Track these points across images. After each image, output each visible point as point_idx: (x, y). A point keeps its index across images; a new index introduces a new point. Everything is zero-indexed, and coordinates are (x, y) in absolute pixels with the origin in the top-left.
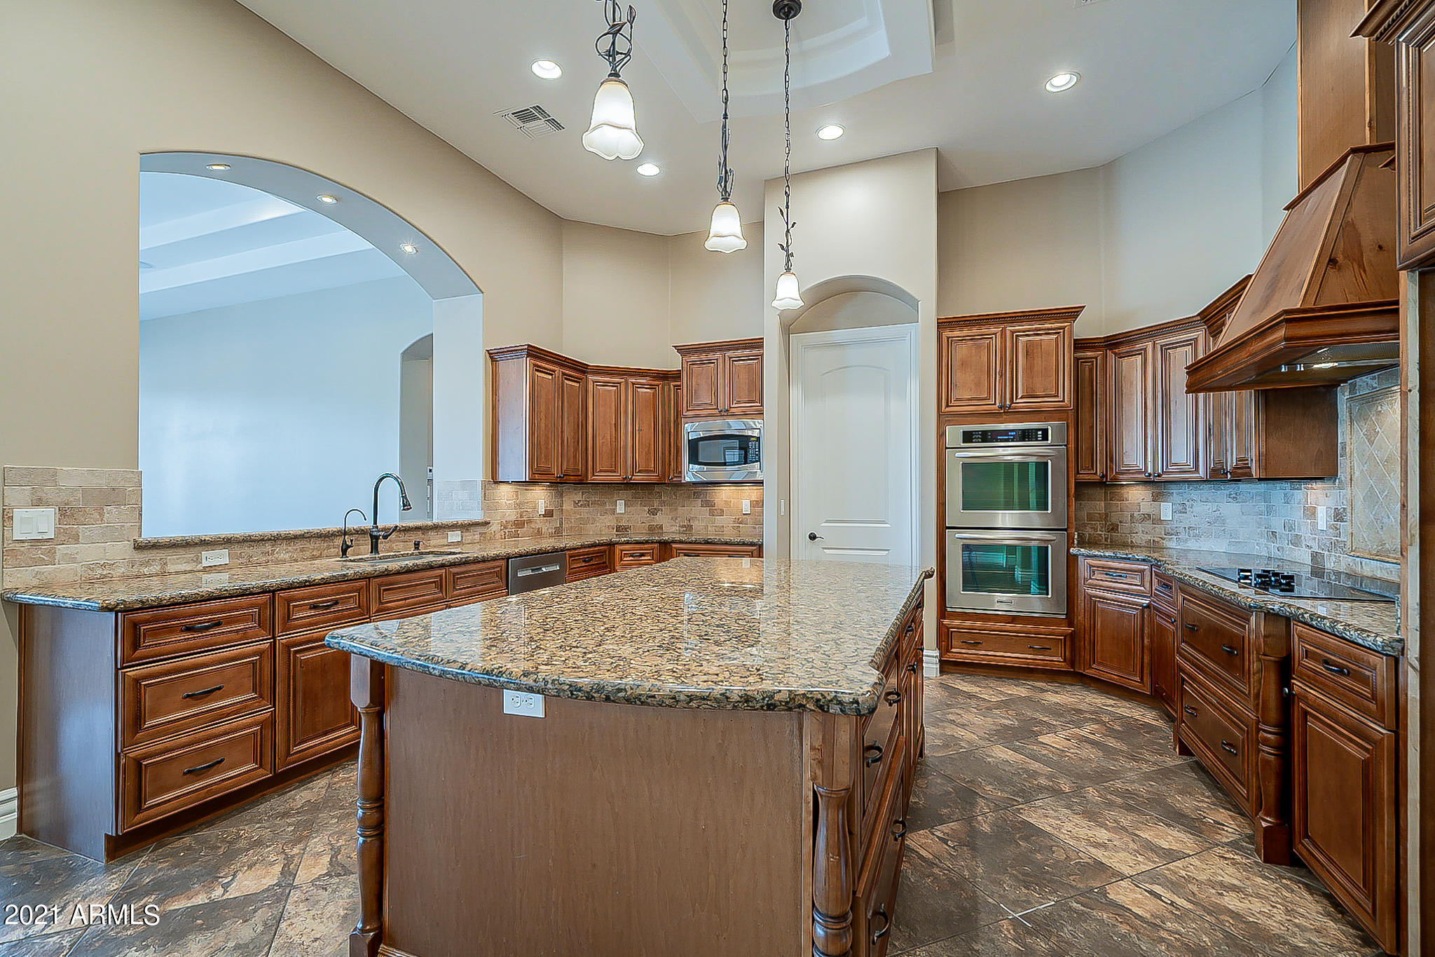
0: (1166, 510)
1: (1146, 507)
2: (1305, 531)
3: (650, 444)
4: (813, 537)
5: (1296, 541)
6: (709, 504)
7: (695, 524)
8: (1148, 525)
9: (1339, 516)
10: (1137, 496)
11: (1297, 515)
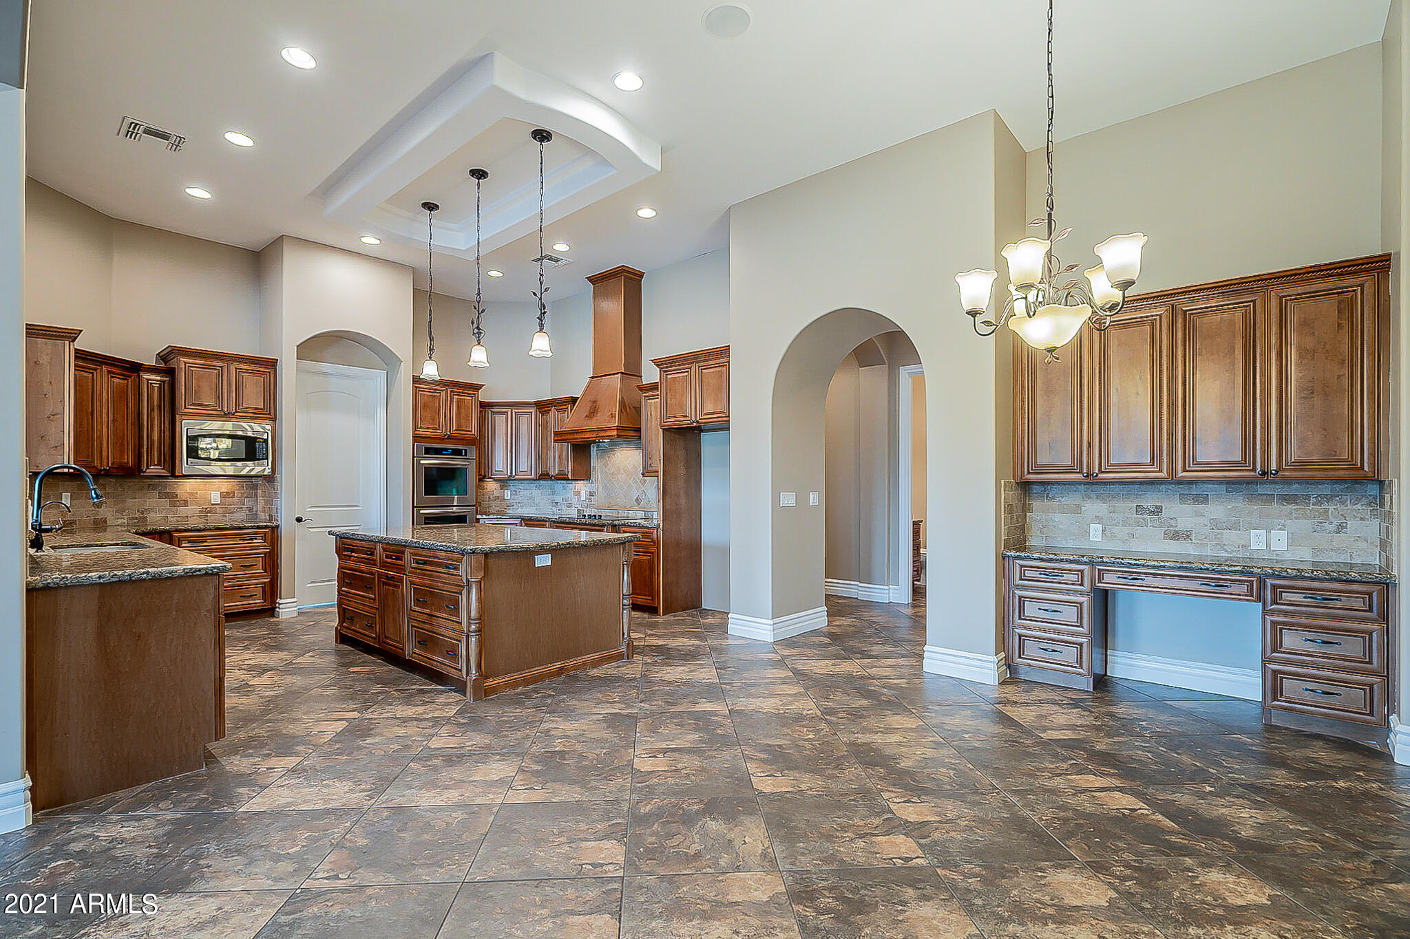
0: (508, 494)
1: (496, 493)
2: (574, 500)
3: (124, 435)
4: (299, 520)
5: (570, 505)
6: (172, 497)
7: (151, 516)
8: (498, 502)
9: (591, 494)
10: (491, 486)
11: (570, 495)
